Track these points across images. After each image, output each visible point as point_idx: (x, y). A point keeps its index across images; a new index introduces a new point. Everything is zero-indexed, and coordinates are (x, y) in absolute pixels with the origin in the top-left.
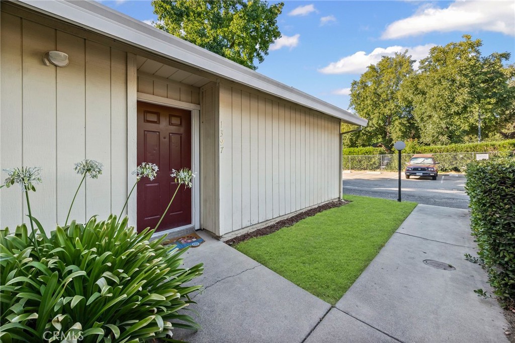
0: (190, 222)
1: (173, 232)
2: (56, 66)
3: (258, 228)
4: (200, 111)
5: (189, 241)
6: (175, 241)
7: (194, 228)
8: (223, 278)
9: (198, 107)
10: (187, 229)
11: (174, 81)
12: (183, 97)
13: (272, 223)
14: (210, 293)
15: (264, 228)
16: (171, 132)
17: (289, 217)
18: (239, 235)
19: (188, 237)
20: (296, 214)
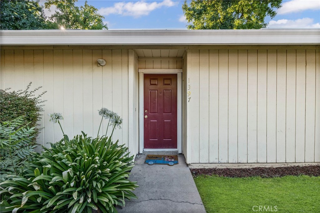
0: (176, 148)
1: (164, 151)
2: (102, 66)
3: (228, 167)
4: (182, 73)
5: (170, 160)
6: (163, 157)
7: (177, 152)
8: (166, 198)
9: (181, 71)
10: (173, 152)
11: (164, 58)
12: (171, 66)
13: (247, 167)
14: (149, 205)
15: (235, 169)
16: (164, 89)
17: (275, 167)
18: (206, 168)
19: (171, 157)
20: (286, 166)
